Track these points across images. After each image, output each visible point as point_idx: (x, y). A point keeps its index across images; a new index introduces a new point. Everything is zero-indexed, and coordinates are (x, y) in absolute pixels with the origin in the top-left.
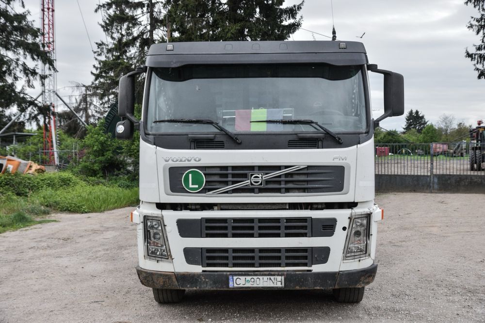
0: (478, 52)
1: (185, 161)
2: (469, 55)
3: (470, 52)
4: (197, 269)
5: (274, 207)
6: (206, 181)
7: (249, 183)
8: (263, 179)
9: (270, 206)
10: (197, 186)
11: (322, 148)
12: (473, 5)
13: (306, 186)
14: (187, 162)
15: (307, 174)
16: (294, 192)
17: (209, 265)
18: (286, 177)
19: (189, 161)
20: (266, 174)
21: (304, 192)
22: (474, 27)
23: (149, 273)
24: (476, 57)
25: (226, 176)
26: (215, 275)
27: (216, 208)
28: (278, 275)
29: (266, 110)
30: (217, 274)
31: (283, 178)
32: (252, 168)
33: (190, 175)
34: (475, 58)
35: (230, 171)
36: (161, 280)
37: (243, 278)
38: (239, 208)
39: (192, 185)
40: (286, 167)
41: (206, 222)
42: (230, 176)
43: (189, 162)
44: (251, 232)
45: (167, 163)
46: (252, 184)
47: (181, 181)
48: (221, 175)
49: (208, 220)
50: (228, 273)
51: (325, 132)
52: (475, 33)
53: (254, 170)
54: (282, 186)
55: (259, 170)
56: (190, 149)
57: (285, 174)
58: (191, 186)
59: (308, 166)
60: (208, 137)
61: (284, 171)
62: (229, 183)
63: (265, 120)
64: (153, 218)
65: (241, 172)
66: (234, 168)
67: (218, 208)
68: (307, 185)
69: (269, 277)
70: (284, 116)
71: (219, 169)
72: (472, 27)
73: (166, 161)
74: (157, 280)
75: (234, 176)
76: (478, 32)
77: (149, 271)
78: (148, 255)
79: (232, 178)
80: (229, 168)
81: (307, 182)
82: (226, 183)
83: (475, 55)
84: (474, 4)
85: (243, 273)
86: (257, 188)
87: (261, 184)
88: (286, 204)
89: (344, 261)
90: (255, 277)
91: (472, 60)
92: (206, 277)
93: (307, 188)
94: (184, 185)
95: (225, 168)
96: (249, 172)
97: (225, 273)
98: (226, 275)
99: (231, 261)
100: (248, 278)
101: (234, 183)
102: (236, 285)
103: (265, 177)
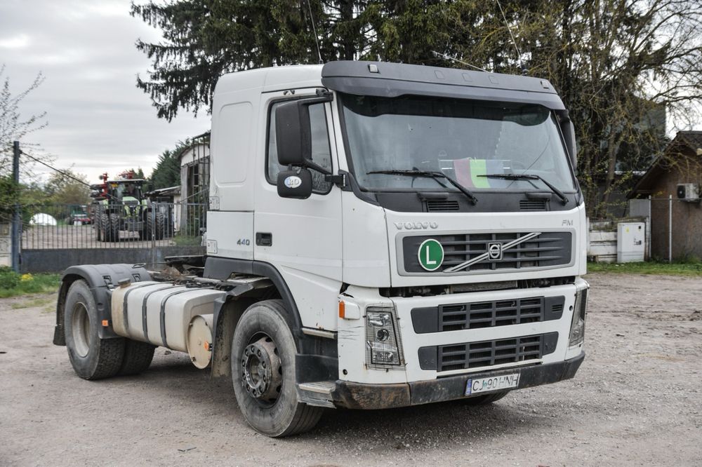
0: (154, 82)
1: (420, 228)
2: (141, 85)
3: (144, 81)
4: (431, 375)
5: (504, 286)
6: (445, 256)
7: (488, 256)
8: (502, 250)
9: (499, 285)
10: (435, 262)
11: (550, 210)
12: (142, 18)
13: (537, 258)
14: (422, 230)
15: (538, 244)
16: (526, 266)
17: (444, 368)
18: (521, 247)
19: (425, 228)
20: (504, 244)
21: (534, 265)
22: (145, 47)
23: (377, 388)
24: (151, 87)
25: (463, 247)
26: (452, 380)
27: (448, 291)
28: (515, 372)
29: (484, 161)
30: (455, 379)
31: (519, 249)
32: (489, 236)
33: (428, 247)
34: (149, 89)
35: (468, 242)
36: (393, 395)
37: (481, 381)
38: (471, 289)
39: (430, 260)
40: (523, 234)
41: (444, 311)
42: (468, 247)
43: (425, 230)
44: (489, 319)
45: (399, 231)
46: (491, 258)
47: (417, 256)
48: (457, 247)
49: (447, 308)
50: (466, 376)
51: (552, 191)
52: (146, 55)
53: (491, 239)
54: (519, 259)
55: (497, 239)
56: (423, 211)
57: (521, 244)
58: (429, 262)
59: (542, 233)
60: (439, 196)
61: (520, 240)
62: (468, 257)
63: (485, 174)
64: (384, 310)
65: (480, 241)
66: (473, 236)
67: (450, 291)
68: (538, 256)
69: (506, 376)
70: (505, 170)
71: (453, 238)
72: (142, 47)
73: (399, 229)
74: (387, 397)
75: (473, 247)
76: (150, 55)
77: (376, 386)
78: (372, 363)
79: (471, 250)
80: (468, 237)
81: (538, 253)
82: (464, 257)
83: (150, 84)
84: (144, 17)
85: (480, 374)
86: (494, 262)
87: (499, 258)
88: (515, 281)
89: (571, 347)
90: (493, 378)
91: (145, 91)
92: (443, 384)
93: (538, 261)
94: (420, 262)
95: (462, 237)
96: (488, 242)
97: (462, 377)
98: (464, 378)
99: (468, 360)
100: (486, 380)
101: (473, 256)
102: (473, 392)
103: (504, 247)
